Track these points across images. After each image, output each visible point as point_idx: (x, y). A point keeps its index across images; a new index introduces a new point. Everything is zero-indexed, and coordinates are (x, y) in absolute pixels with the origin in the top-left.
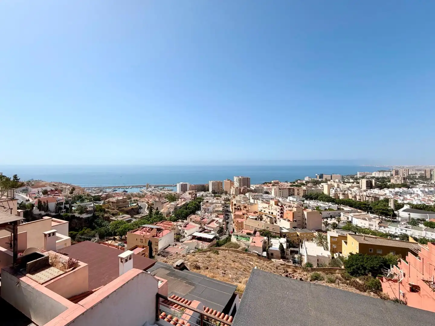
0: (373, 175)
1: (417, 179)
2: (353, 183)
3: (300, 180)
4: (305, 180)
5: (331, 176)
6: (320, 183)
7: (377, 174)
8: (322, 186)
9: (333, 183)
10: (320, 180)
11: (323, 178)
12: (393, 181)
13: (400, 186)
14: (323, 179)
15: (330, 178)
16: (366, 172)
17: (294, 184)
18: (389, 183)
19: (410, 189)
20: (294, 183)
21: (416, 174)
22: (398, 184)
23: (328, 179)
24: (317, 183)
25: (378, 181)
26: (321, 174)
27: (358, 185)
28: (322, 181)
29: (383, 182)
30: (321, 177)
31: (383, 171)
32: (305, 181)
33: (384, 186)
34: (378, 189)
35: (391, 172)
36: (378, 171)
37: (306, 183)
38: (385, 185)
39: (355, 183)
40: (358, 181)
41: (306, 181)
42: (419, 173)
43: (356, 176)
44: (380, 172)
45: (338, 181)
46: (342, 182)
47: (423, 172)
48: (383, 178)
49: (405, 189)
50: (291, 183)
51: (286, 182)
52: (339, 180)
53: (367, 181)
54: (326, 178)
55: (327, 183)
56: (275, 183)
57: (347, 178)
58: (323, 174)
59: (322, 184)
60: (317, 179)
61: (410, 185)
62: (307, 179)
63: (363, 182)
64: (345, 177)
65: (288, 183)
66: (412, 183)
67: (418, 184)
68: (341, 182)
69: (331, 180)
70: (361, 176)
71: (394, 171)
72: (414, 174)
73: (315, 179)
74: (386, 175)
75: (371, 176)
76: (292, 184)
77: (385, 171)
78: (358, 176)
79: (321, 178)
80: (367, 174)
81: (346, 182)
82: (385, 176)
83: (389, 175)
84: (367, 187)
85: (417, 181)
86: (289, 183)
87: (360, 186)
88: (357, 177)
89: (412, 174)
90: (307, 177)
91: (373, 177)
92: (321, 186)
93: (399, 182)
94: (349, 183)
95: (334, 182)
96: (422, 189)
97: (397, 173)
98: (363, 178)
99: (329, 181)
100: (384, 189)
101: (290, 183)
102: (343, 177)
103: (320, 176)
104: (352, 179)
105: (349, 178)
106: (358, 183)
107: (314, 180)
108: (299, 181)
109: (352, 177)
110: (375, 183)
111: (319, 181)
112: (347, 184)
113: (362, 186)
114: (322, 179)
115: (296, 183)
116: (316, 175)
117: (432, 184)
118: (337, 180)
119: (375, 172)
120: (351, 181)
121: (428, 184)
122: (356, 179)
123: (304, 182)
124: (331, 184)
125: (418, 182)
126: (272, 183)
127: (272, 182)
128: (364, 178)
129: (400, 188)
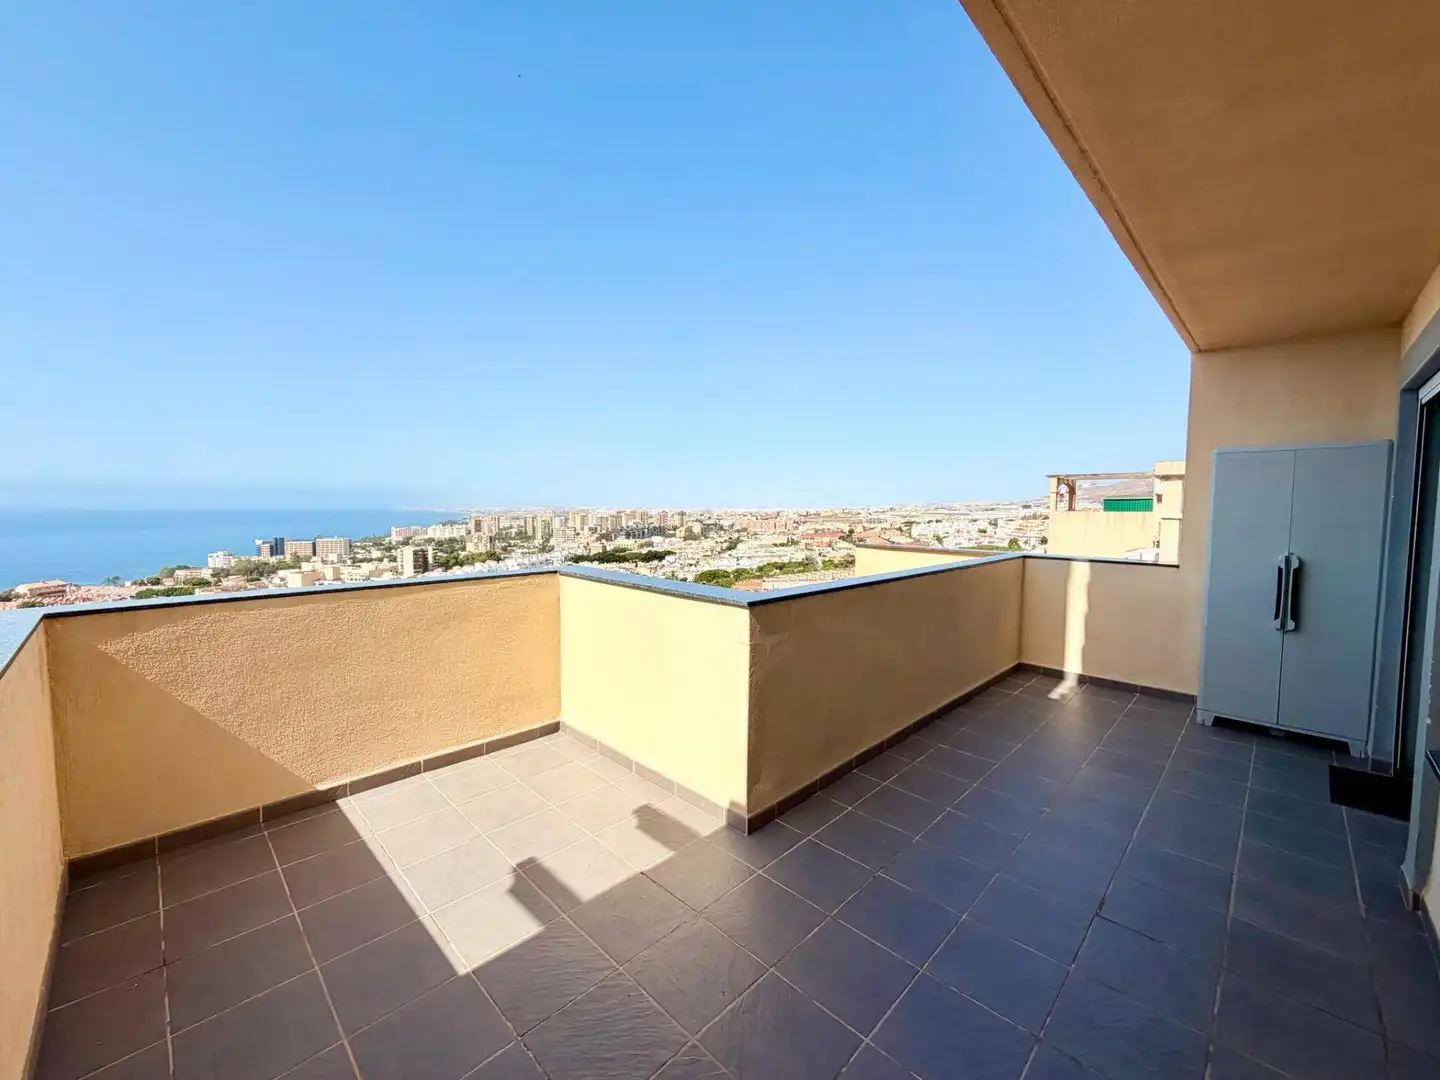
0: (430, 534)
1: (514, 539)
2: (380, 560)
3: (186, 568)
4: (211, 565)
5: (314, 545)
6: (274, 570)
7: (438, 531)
8: (283, 579)
9: (319, 566)
10: (273, 560)
11: (283, 553)
12: (470, 548)
13: (484, 557)
14: (285, 558)
15: (309, 552)
16: (412, 527)
17: (155, 588)
18: (463, 554)
19: (501, 564)
20: (157, 582)
21: (511, 527)
22: (481, 554)
23: (301, 554)
24: (262, 575)
25: (441, 551)
26: (276, 539)
27: (394, 564)
28: (280, 562)
29: (452, 552)
30: (277, 548)
31: (452, 523)
32: (211, 571)
33: (453, 561)
34: (440, 570)
35: (467, 523)
36: (440, 523)
37: (213, 576)
38: (456, 558)
39: (386, 560)
40: (394, 552)
41: (214, 569)
42: (515, 525)
43: (387, 540)
44: (444, 525)
45: (336, 561)
46: (349, 562)
47: (522, 524)
48: (452, 541)
49: (492, 563)
50: (142, 583)
51: (115, 581)
52: (340, 556)
53: (415, 553)
54: (296, 552)
55: (300, 568)
56: (41, 595)
57: (363, 548)
58: (282, 540)
59: (281, 573)
60: (261, 558)
61: (501, 554)
62: (218, 560)
63: (407, 555)
64: (359, 544)
65: (122, 586)
66: (505, 549)
67: (514, 551)
68: (345, 562)
69: (315, 558)
70: (401, 539)
71: (473, 521)
72: (508, 528)
73: (254, 558)
74: (457, 532)
75: (426, 537)
76: (144, 588)
77: (456, 523)
78: (395, 538)
79: (277, 554)
80: (416, 533)
81: (362, 561)
82: (456, 535)
83: (463, 532)
84: (415, 567)
85: (512, 542)
86: (128, 584)
87: (400, 567)
88: (390, 543)
89: (505, 529)
90: (221, 553)
91: (429, 541)
92: (276, 580)
93: (482, 549)
94: (370, 560)
95: (324, 562)
96: (520, 560)
97: (478, 526)
98: (406, 543)
99: (308, 560)
100: (454, 568)
101: (135, 583)
102: (351, 546)
103: (271, 547)
104: (379, 550)
105: (370, 546)
106: (394, 560)
107: (249, 562)
108: (180, 574)
109: (377, 544)
110: (435, 557)
111: (268, 564)
112: (363, 564)
113: (402, 566)
114: (282, 557)
115: (168, 583)
116: (259, 542)
117: (535, 547)
118: (333, 557)
119: (434, 526)
120: (376, 554)
121: (529, 548)
122: (389, 549)
123: (206, 574)
124: (314, 571)
125: (515, 545)
126: (18, 596)
127: (22, 589)
128: (408, 544)
129: (484, 561)
